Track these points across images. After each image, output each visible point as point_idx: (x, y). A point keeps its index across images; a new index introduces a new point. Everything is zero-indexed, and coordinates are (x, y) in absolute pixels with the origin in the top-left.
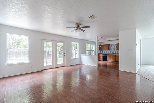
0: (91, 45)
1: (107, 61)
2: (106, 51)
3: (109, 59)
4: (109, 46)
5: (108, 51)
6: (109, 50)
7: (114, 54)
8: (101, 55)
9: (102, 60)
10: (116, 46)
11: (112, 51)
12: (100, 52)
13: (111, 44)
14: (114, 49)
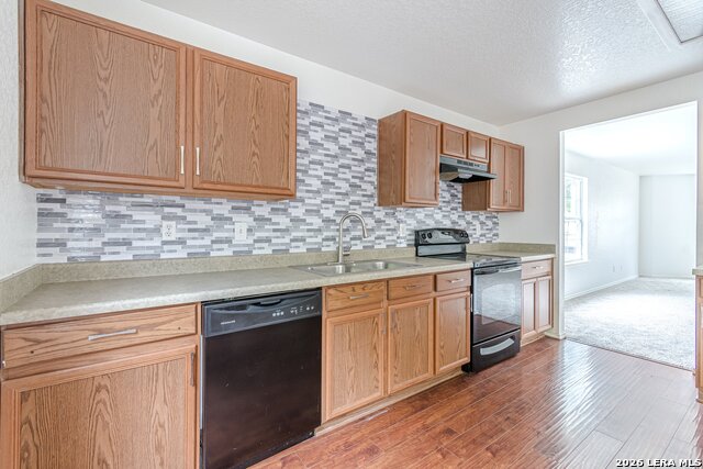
2: (222, 208)
14: (345, 187)
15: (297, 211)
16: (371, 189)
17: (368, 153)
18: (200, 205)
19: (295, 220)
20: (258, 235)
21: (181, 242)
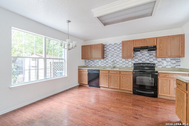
0: (48, 38)
1: (100, 87)
2: (98, 60)
3: (103, 82)
4: (103, 48)
5: (102, 60)
6: (103, 57)
7: (114, 67)
8: (85, 72)
9: (87, 83)
10: (119, 50)
11: (110, 62)
12: (82, 63)
13: (108, 45)
14: (115, 56)
15: (107, 60)
16: (121, 56)
17: (120, 49)
18: (96, 60)
19: (107, 62)
20: (102, 64)
21: (94, 64)
